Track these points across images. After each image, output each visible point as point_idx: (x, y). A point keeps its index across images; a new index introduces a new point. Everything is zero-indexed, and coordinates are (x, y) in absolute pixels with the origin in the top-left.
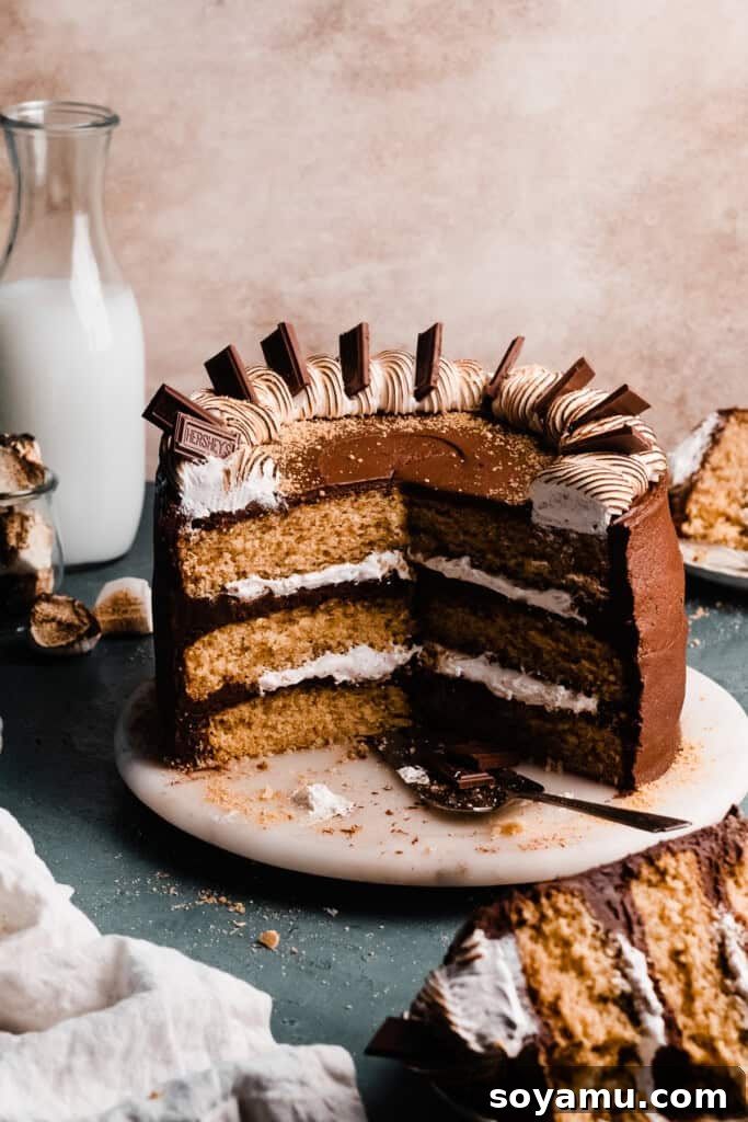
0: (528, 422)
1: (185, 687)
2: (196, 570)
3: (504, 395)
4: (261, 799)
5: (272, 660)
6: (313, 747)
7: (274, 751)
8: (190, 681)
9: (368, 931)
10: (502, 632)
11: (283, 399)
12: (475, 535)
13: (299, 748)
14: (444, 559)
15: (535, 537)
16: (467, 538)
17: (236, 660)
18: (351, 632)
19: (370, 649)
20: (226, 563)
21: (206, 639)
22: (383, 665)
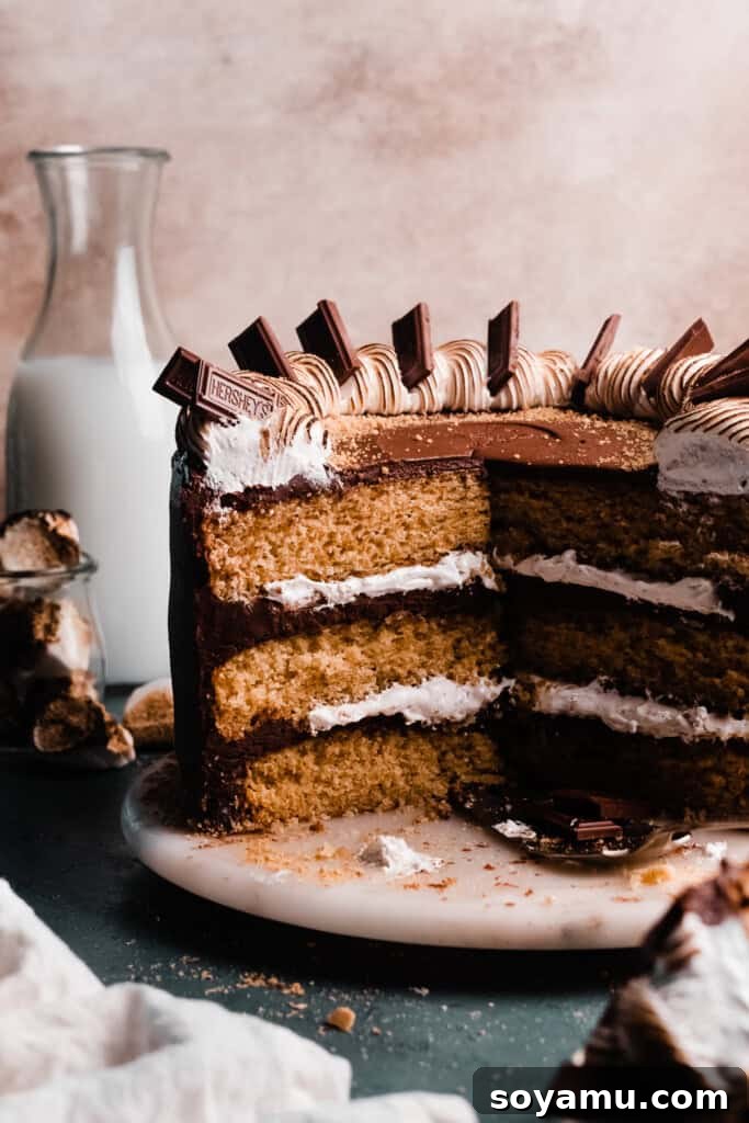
0: (633, 405)
1: (214, 720)
2: (227, 563)
3: (601, 378)
4: (318, 857)
5: (325, 690)
6: (379, 810)
7: (329, 814)
8: (221, 714)
9: (472, 1010)
10: (620, 648)
11: (327, 382)
12: (581, 521)
13: (362, 811)
14: (541, 557)
15: (662, 510)
16: (571, 525)
17: (279, 690)
18: (424, 658)
19: (449, 681)
20: (265, 557)
21: (241, 658)
22: (466, 701)
